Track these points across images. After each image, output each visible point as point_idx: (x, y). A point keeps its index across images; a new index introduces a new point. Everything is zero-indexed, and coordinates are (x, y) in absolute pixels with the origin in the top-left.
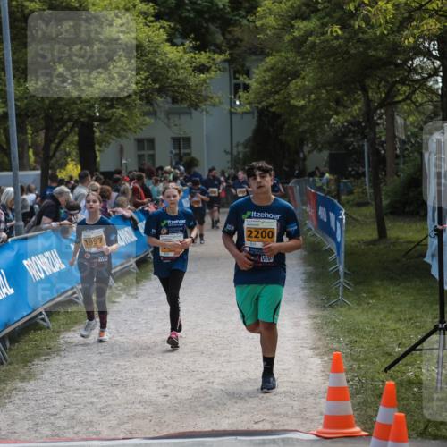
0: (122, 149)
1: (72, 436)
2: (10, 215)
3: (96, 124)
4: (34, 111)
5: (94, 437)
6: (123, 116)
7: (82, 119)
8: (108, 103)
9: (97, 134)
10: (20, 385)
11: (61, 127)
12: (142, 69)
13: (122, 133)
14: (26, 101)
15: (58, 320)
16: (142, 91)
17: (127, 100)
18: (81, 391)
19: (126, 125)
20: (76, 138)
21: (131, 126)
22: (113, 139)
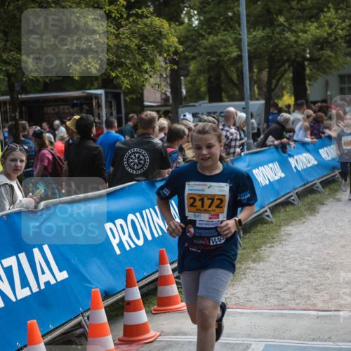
0: (327, 84)
1: (294, 306)
2: (243, 135)
3: (306, 63)
4: (260, 54)
5: (311, 308)
6: (330, 56)
7: (298, 60)
8: (319, 46)
9: (308, 71)
10: (252, 265)
11: (281, 66)
12: (347, 18)
13: (328, 70)
14: (254, 46)
15: (279, 217)
16: (346, 36)
17: (334, 44)
18: (299, 272)
19: (331, 63)
20: (291, 75)
21: (335, 65)
22: (320, 75)
